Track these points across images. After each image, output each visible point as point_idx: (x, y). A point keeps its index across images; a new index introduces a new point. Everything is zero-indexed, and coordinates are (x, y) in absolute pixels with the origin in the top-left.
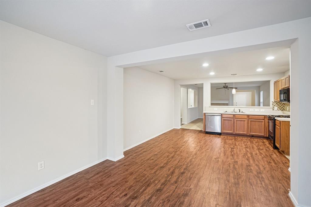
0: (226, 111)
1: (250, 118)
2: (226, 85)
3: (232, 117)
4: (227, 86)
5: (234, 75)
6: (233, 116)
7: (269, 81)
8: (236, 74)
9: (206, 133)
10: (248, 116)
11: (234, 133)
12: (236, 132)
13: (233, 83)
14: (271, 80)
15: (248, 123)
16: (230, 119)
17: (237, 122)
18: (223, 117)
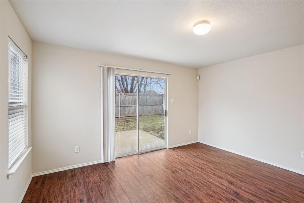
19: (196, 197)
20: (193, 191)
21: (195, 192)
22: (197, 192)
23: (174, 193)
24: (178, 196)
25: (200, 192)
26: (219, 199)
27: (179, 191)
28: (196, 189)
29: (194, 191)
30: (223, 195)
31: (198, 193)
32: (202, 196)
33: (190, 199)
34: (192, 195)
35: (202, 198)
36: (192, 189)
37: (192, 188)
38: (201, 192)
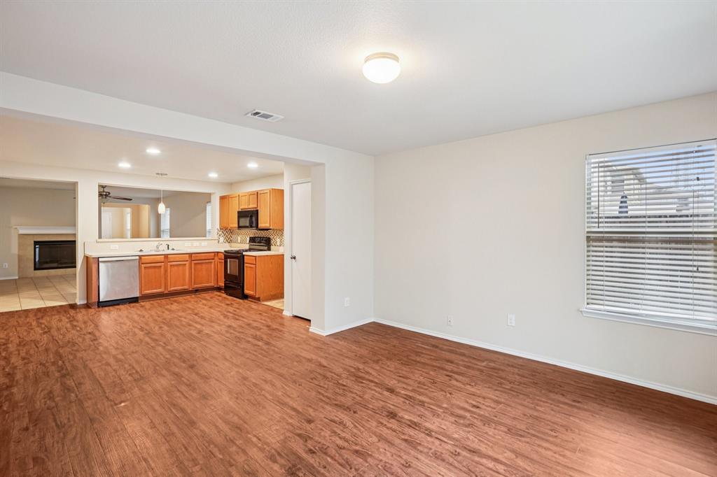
0: (141, 251)
1: (193, 259)
2: (106, 190)
3: (163, 260)
4: (109, 193)
5: (162, 174)
6: (165, 258)
7: (209, 195)
8: (166, 174)
9: (99, 307)
10: (190, 255)
11: (167, 292)
12: (169, 290)
13: (160, 191)
14: (214, 193)
15: (191, 268)
16: (159, 264)
17: (173, 269)
18: (143, 261)
19: (391, 444)
20: (401, 457)
21: (394, 456)
22: (390, 457)
23: (441, 445)
24: (429, 439)
25: (384, 459)
26: (344, 448)
27: (431, 451)
28: (395, 463)
29: (399, 459)
30: (329, 459)
31: (389, 454)
32: (378, 449)
33: (403, 437)
34: (402, 447)
35: (379, 444)
36: (402, 462)
37: (403, 465)
38: (381, 458)
